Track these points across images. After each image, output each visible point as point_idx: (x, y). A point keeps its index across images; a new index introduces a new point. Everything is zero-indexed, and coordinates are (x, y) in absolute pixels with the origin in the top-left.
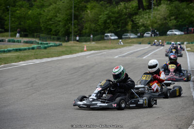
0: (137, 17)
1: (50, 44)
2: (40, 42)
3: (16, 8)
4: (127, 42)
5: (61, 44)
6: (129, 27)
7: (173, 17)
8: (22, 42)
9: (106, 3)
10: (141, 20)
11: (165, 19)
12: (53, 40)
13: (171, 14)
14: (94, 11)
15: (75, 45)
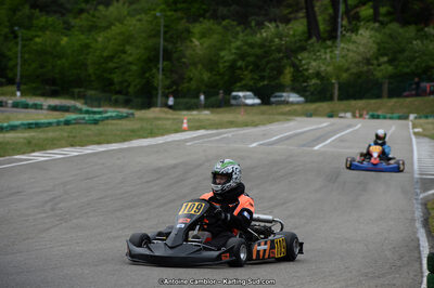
0: (305, 55)
1: (106, 112)
2: (85, 108)
3: (34, 33)
4: (281, 110)
5: (133, 114)
6: (287, 77)
7: (385, 59)
8: (45, 107)
9: (235, 23)
10: (314, 64)
11: (368, 62)
12: (116, 104)
13: (382, 51)
14: (207, 42)
15: (163, 115)
